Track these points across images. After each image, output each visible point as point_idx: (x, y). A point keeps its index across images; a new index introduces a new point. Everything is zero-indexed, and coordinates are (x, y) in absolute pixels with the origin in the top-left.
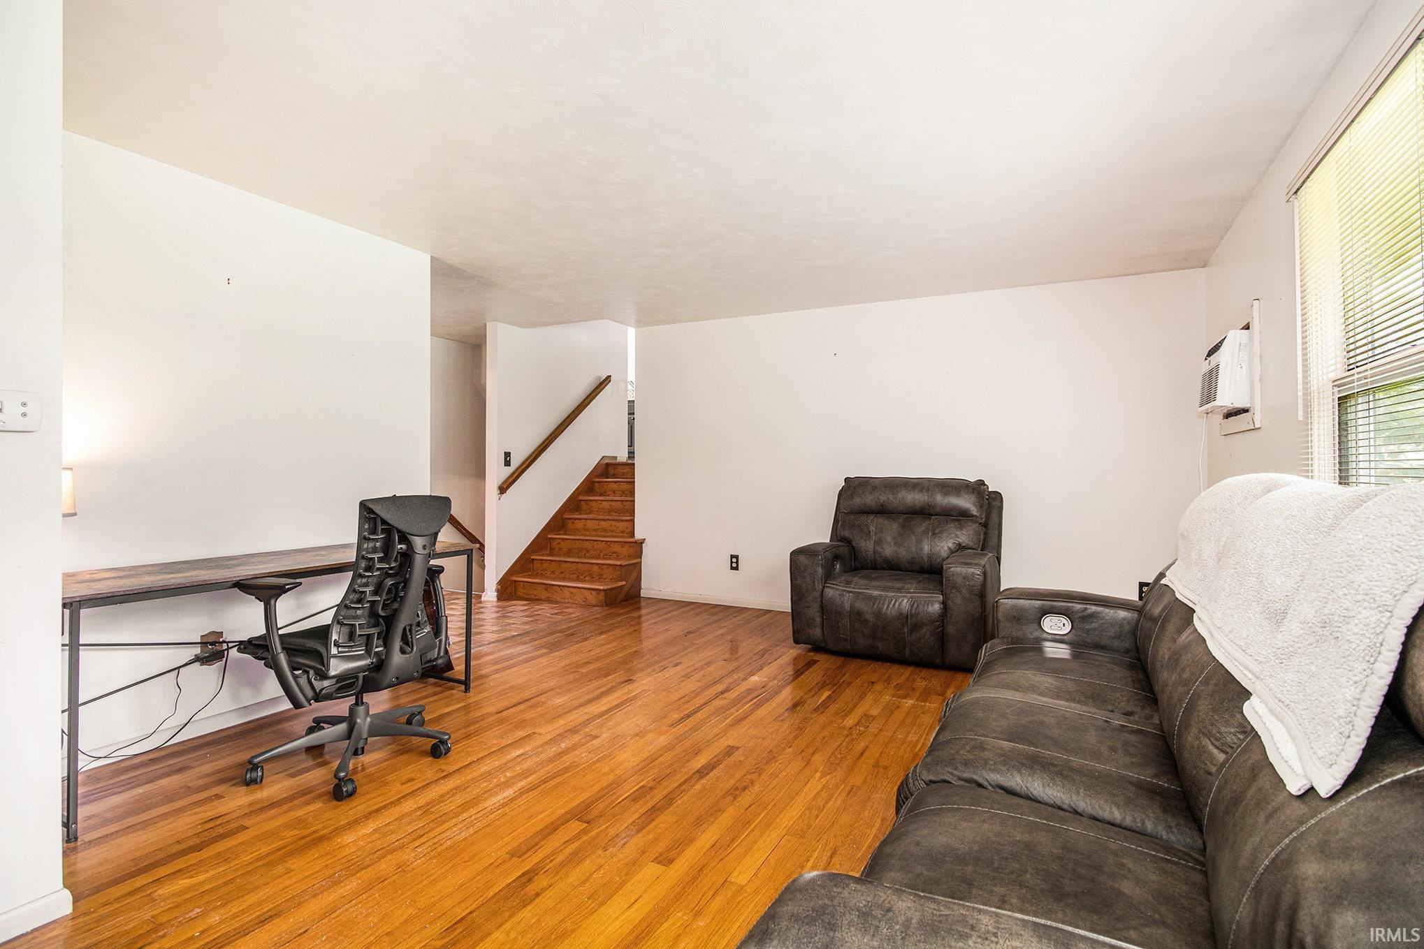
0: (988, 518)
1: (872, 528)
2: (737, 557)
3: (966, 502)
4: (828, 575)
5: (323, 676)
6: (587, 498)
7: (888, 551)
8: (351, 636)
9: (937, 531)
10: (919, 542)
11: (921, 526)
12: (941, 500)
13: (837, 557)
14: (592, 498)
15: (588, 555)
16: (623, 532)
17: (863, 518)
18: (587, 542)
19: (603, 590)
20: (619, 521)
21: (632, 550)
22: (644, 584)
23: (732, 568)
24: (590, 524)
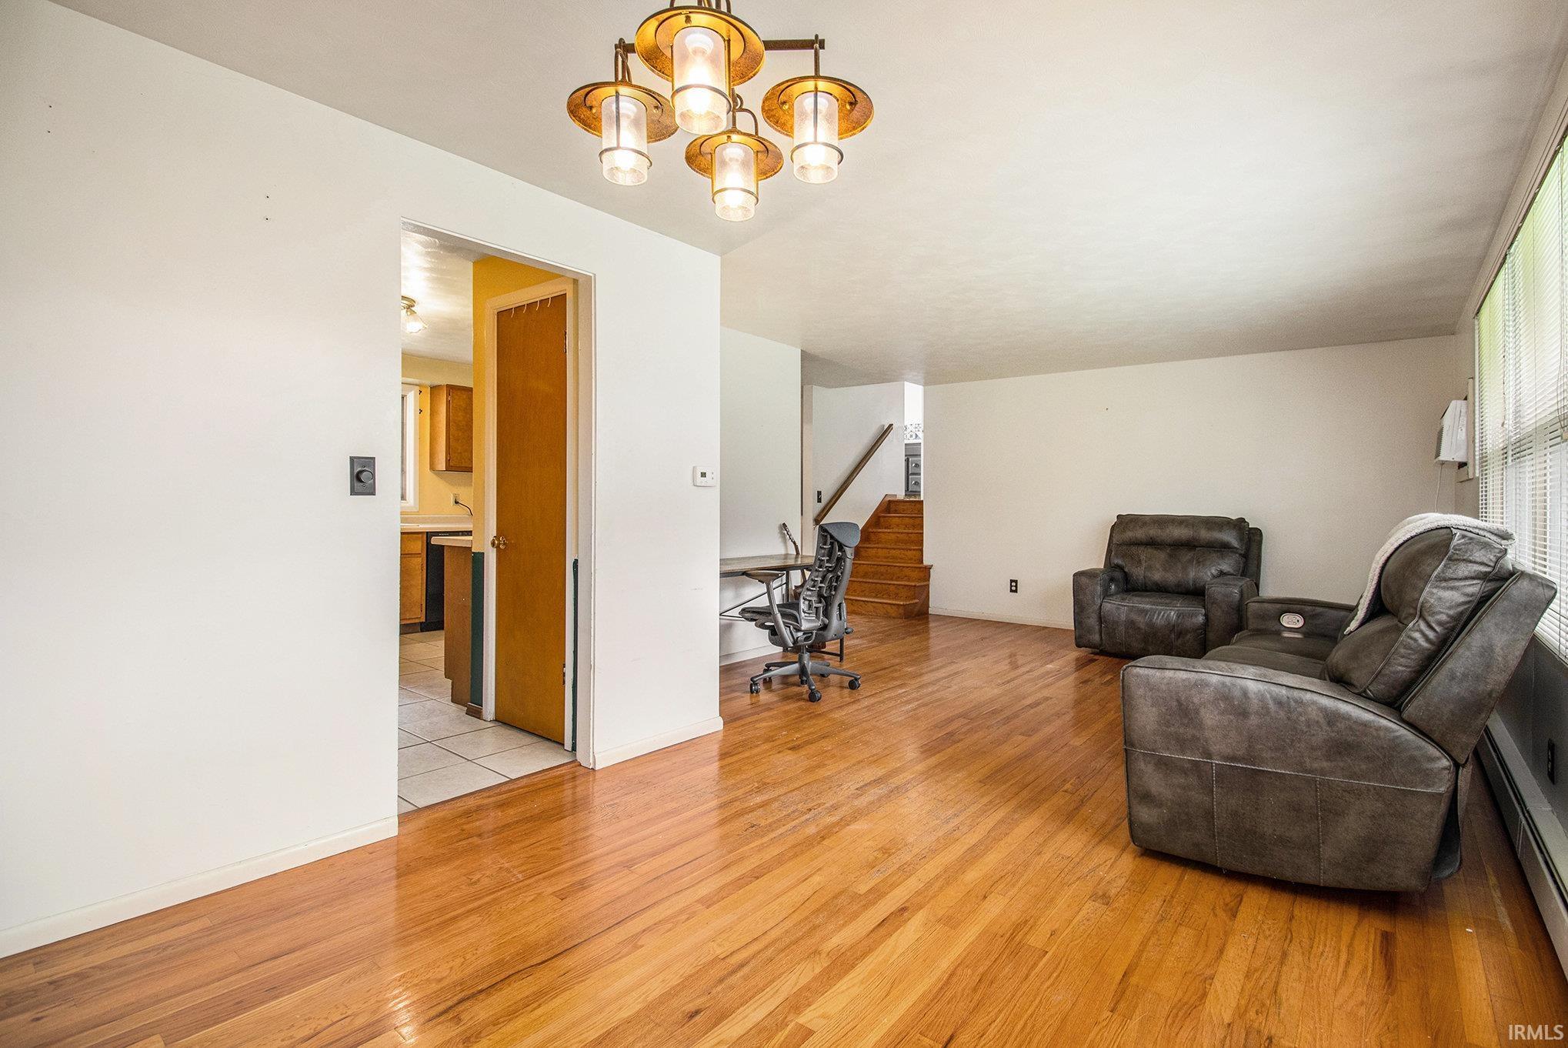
0: (1248, 550)
1: (1143, 557)
2: (1016, 582)
3: (1230, 537)
4: (1106, 594)
5: (798, 630)
6: (875, 530)
7: (1157, 576)
8: (810, 607)
9: (1201, 560)
10: (1185, 568)
11: (1185, 556)
12: (1205, 535)
13: (1112, 580)
14: (880, 530)
15: (882, 577)
16: (911, 559)
17: (1134, 549)
18: (882, 567)
19: (903, 605)
20: (907, 550)
21: (922, 574)
22: (931, 604)
23: (1011, 591)
24: (881, 552)
